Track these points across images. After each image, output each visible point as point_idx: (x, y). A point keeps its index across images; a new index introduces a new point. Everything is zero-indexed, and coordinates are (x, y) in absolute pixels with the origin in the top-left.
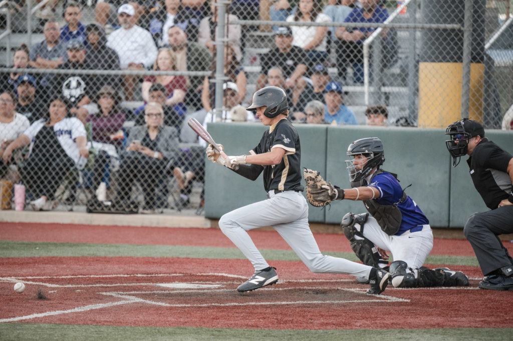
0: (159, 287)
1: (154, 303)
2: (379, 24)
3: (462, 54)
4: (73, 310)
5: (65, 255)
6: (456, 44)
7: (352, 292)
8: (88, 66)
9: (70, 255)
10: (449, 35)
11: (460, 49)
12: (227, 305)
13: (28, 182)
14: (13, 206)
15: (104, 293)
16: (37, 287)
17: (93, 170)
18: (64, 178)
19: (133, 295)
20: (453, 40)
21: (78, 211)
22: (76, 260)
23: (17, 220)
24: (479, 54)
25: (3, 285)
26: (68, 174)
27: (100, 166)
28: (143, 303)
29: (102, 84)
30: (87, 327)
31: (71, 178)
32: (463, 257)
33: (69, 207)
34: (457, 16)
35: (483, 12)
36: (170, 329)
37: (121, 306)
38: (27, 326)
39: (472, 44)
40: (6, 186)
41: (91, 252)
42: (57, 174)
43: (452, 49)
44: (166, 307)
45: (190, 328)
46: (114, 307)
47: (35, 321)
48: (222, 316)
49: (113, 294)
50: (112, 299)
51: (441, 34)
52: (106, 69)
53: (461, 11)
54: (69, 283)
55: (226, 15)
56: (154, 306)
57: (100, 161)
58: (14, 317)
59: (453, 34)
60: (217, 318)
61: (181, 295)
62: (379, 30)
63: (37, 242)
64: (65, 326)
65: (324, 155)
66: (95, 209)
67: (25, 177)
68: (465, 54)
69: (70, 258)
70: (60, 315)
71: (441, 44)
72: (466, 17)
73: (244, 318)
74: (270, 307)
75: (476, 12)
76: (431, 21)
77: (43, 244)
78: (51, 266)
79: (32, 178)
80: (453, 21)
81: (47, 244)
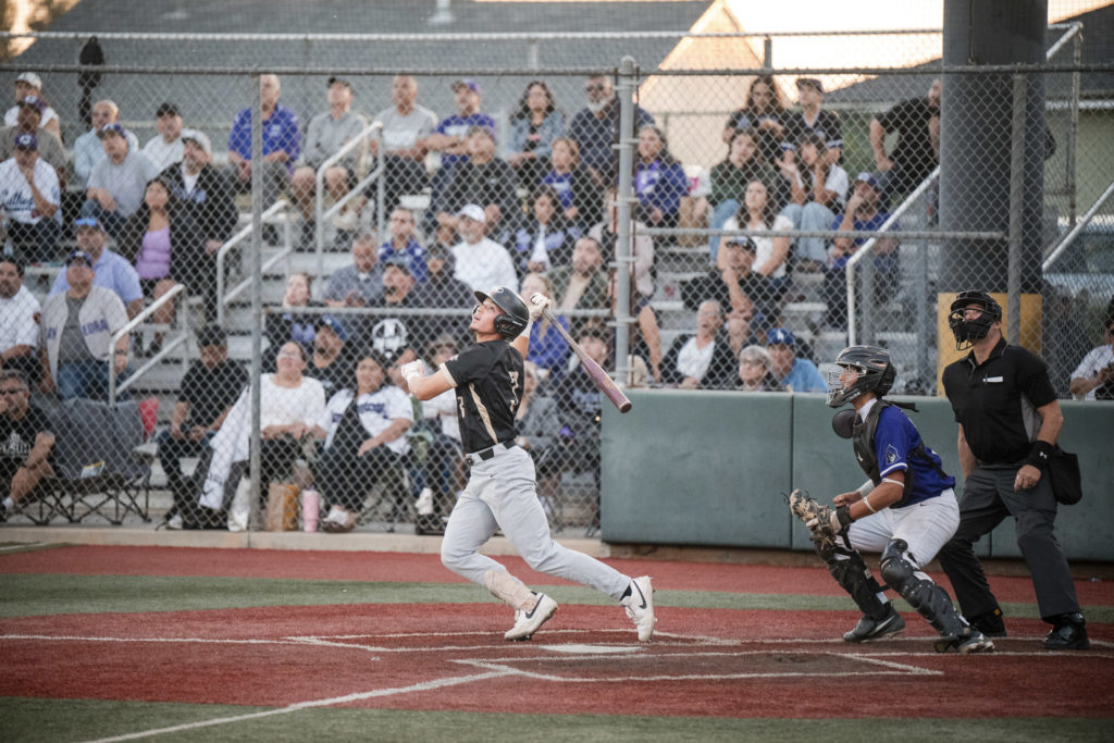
0: (543, 651)
1: (537, 676)
2: (873, 232)
3: (1006, 278)
4: (413, 688)
5: (390, 601)
6: (997, 263)
7: (850, 659)
8: (417, 302)
9: (397, 601)
10: (985, 248)
11: (1004, 271)
12: (653, 679)
13: (324, 486)
14: (300, 524)
15: (459, 661)
16: (352, 653)
17: (425, 467)
18: (380, 479)
19: (504, 663)
20: (991, 256)
21: (402, 532)
22: (408, 608)
23: (307, 547)
24: (1033, 279)
25: (300, 649)
26: (386, 473)
27: (436, 460)
28: (521, 677)
29: (439, 331)
30: (437, 714)
31: (391, 480)
32: (1018, 604)
33: (389, 526)
34: (997, 219)
35: (1040, 213)
36: (570, 718)
37: (488, 682)
38: (345, 712)
39: (1023, 264)
40: (290, 493)
41: (430, 597)
42: (370, 473)
43: (991, 271)
44: (558, 683)
45: (599, 715)
46: (476, 682)
47: (357, 704)
48: (648, 697)
49: (473, 662)
50: (472, 669)
51: (973, 248)
52: (444, 307)
53: (1004, 212)
54: (401, 646)
55: (632, 222)
56: (539, 681)
57: (437, 452)
58: (323, 698)
59: (991, 248)
60: (640, 700)
61: (580, 663)
62: (871, 242)
63: (343, 581)
64: (405, 713)
65: (788, 443)
66: (430, 528)
67: (319, 479)
68: (1011, 280)
69: (398, 606)
70: (393, 695)
71: (972, 263)
72: (1012, 220)
73: (683, 700)
74: (722, 682)
75: (1027, 212)
76: (955, 227)
77: (353, 584)
78: (371, 618)
79: (330, 480)
80: (990, 227)
81: (359, 585)
